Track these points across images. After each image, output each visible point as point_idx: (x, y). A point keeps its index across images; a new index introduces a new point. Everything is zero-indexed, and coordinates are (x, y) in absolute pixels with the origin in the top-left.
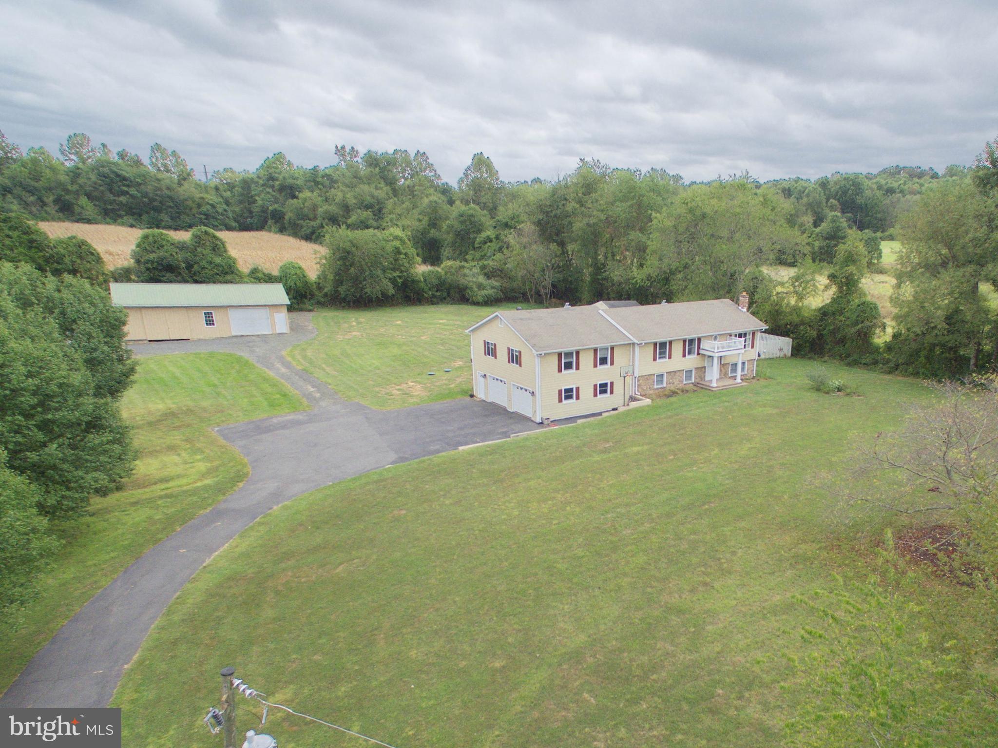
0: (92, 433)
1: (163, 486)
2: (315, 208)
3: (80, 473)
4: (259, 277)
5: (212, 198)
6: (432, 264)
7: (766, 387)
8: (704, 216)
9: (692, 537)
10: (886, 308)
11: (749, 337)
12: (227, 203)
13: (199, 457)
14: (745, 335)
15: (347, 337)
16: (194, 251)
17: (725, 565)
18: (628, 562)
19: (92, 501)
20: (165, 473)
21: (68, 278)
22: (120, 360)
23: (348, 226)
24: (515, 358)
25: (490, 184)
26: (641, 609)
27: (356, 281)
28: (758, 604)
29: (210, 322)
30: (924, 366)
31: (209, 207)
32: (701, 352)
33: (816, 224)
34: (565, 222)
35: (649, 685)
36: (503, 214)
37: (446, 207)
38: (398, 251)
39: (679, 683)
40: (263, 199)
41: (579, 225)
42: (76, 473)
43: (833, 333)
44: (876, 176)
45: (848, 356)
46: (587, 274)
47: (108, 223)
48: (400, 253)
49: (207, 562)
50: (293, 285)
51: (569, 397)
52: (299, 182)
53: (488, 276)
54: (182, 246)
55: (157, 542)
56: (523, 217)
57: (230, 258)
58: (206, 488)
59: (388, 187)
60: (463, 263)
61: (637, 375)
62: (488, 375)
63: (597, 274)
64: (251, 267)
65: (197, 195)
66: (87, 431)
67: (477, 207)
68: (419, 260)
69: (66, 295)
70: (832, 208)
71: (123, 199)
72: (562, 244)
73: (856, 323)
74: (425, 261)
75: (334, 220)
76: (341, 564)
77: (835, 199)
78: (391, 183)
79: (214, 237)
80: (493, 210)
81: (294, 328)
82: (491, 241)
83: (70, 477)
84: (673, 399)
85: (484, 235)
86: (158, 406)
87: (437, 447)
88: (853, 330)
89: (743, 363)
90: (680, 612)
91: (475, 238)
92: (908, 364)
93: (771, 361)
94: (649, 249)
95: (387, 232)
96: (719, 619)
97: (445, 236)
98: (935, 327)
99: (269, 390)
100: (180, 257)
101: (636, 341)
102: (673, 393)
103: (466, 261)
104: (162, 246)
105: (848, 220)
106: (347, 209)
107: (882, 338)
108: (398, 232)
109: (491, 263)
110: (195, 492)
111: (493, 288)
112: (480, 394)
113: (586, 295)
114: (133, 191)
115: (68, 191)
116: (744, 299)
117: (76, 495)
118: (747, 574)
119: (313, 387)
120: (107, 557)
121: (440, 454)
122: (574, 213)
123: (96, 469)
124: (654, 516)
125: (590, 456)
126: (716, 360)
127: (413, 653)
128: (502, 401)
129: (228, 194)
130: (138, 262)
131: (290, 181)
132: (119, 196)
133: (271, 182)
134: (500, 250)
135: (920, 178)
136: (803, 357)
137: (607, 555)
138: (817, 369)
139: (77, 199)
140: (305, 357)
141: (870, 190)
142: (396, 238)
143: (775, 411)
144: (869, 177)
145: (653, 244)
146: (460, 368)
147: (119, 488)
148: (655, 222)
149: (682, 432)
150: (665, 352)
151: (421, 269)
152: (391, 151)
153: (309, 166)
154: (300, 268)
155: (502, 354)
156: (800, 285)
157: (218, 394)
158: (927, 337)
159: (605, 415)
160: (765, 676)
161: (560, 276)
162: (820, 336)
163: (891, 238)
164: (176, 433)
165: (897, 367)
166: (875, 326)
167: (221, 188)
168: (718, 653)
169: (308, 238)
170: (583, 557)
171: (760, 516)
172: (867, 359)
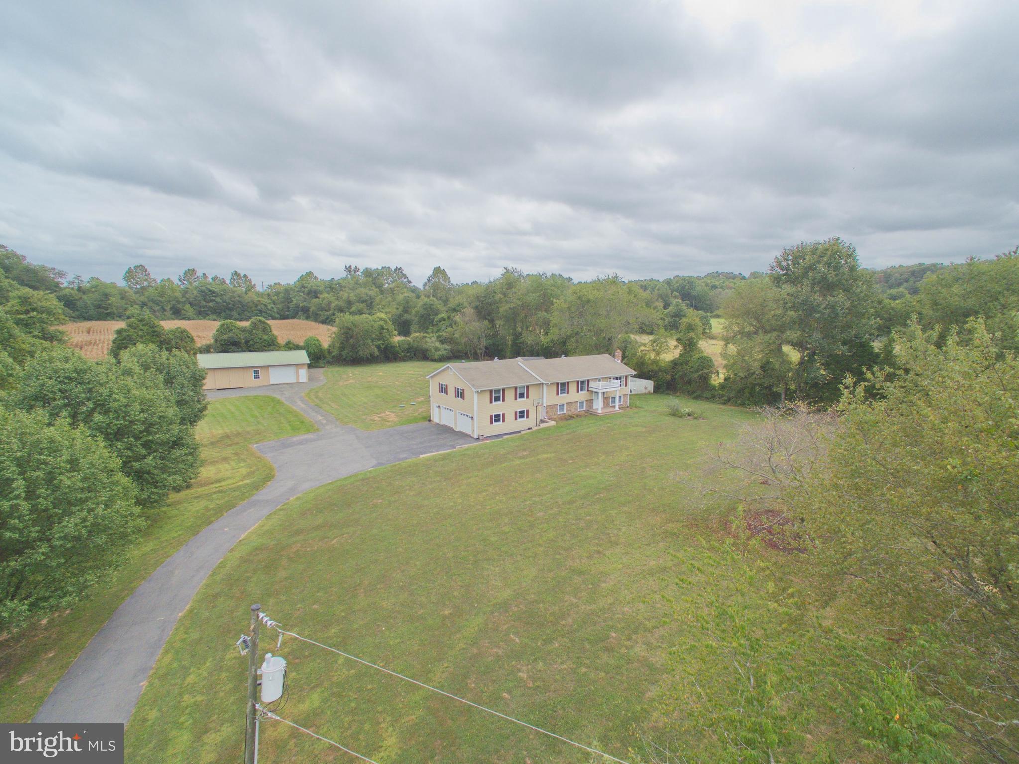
0: (175, 449)
1: (218, 484)
2: (329, 303)
3: (165, 476)
4: (291, 346)
5: (265, 301)
6: (405, 335)
7: (636, 413)
8: (589, 301)
9: (588, 518)
10: (719, 361)
11: (623, 379)
12: (274, 303)
13: (242, 465)
14: (620, 378)
15: (346, 383)
16: (251, 332)
17: (613, 539)
18: (541, 536)
19: (170, 496)
20: (219, 476)
21: (175, 351)
22: (198, 401)
23: (351, 314)
24: (460, 394)
25: (444, 285)
26: (552, 571)
27: (354, 347)
28: (639, 567)
29: (257, 376)
30: (749, 399)
31: (262, 306)
32: (590, 389)
33: (665, 308)
34: (494, 307)
35: (559, 628)
36: (452, 303)
37: (415, 300)
38: (382, 328)
39: (582, 627)
40: (297, 300)
41: (503, 309)
42: (162, 476)
43: (682, 377)
44: (703, 278)
45: (694, 392)
46: (509, 340)
47: (200, 319)
48: (383, 329)
49: (243, 537)
50: (312, 351)
51: (497, 420)
52: (321, 288)
53: (442, 342)
54: (244, 330)
55: (210, 523)
56: (466, 304)
57: (273, 335)
58: (247, 485)
59: (377, 290)
60: (425, 334)
61: (545, 405)
62: (441, 406)
63: (516, 339)
64: (286, 341)
65: (256, 299)
66: (173, 447)
67: (435, 299)
68: (396, 333)
69: (172, 361)
70: (675, 297)
71: (211, 304)
72: (492, 321)
73: (697, 371)
74: (399, 334)
75: (341, 310)
76: (335, 538)
77: (676, 291)
78: (379, 286)
79: (266, 323)
80: (445, 302)
81: (311, 378)
82: (444, 320)
83: (158, 479)
84: (571, 422)
85: (440, 316)
86: (219, 431)
87: (405, 456)
88: (696, 375)
89: (620, 397)
90: (581, 573)
91: (434, 319)
92: (737, 398)
93: (639, 396)
94: (552, 322)
95: (375, 316)
96: (611, 579)
97: (413, 318)
98: (754, 373)
99: (292, 419)
100: (242, 336)
101: (544, 382)
102: (572, 417)
103: (427, 332)
104: (232, 330)
105: (687, 305)
106: (350, 303)
107: (717, 380)
108: (383, 316)
109: (444, 334)
110: (239, 488)
111: (445, 349)
112: (435, 419)
113: (508, 354)
114: (218, 300)
115: (179, 302)
116: (619, 353)
117: (161, 491)
118: (630, 544)
119: (322, 416)
120: (176, 535)
121: (407, 460)
122: (500, 301)
123: (175, 473)
124: (560, 503)
125: (513, 461)
126: (600, 395)
127: (384, 603)
128: (451, 424)
129: (276, 297)
130: (216, 340)
131: (315, 288)
132: (208, 303)
133: (303, 289)
134: (450, 326)
135: (733, 279)
136: (662, 393)
137: (526, 531)
138: (673, 401)
139: (184, 306)
140: (317, 397)
141: (699, 288)
142: (382, 319)
143: (644, 430)
144: (699, 278)
145: (554, 318)
146: (422, 402)
147: (188, 487)
148: (555, 305)
149: (578, 444)
150: (564, 390)
151: (397, 339)
152: (380, 268)
153: (328, 279)
154: (317, 340)
155: (451, 391)
156: (657, 346)
157: (259, 423)
158: (749, 379)
159: (523, 433)
160: (647, 622)
161: (490, 341)
162: (673, 379)
163: (718, 316)
164: (228, 448)
165: (729, 400)
166: (712, 372)
167: (271, 294)
168: (611, 604)
169: (323, 322)
170: (509, 532)
171: (637, 503)
172: (709, 395)
